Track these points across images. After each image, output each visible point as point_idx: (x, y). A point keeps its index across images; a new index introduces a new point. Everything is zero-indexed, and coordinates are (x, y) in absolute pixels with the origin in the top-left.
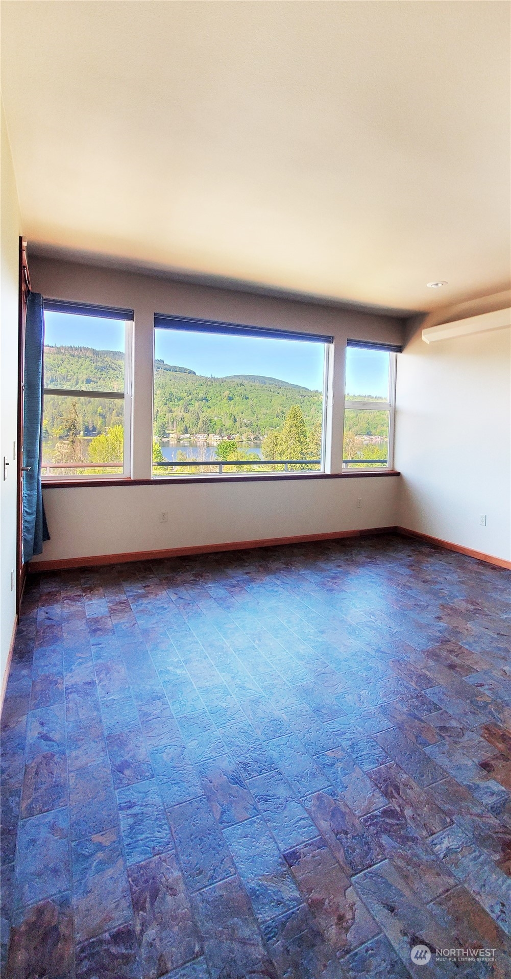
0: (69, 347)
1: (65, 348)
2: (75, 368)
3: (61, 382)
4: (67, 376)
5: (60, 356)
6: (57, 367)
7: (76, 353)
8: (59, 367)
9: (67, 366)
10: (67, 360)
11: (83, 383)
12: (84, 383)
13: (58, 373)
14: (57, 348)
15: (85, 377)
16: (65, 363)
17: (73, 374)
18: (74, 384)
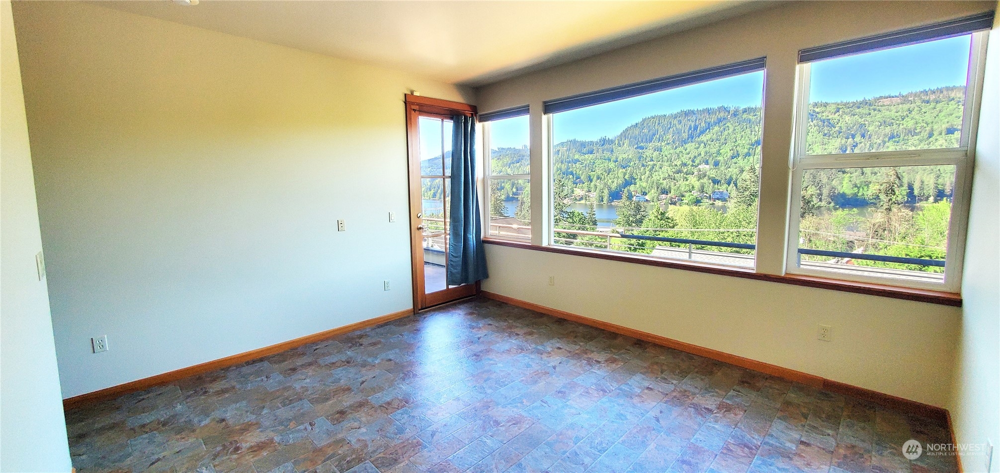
0: (921, 92)
1: (916, 95)
2: (928, 117)
3: (906, 138)
4: (915, 129)
5: (906, 107)
6: (900, 119)
7: (933, 97)
8: (903, 119)
9: (917, 117)
10: (916, 109)
11: (941, 134)
12: (943, 134)
13: (901, 127)
14: (903, 96)
15: (945, 126)
16: (913, 113)
17: (925, 125)
18: (925, 137)
